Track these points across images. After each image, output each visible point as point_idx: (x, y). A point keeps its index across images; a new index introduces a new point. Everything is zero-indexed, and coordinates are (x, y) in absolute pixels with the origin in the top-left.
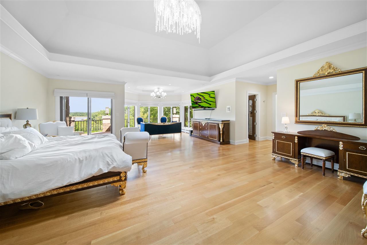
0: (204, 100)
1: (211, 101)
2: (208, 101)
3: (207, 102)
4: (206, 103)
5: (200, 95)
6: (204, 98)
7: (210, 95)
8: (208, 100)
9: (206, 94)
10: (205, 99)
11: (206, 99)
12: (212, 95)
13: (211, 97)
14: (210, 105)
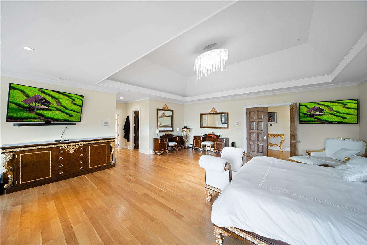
0: (58, 105)
1: (73, 109)
2: (67, 109)
3: (64, 110)
4: (62, 112)
5: (49, 95)
6: (59, 103)
7: (73, 100)
8: (69, 108)
9: (65, 97)
10: (61, 106)
11: (63, 104)
12: (77, 101)
13: (75, 104)
14: (71, 116)
